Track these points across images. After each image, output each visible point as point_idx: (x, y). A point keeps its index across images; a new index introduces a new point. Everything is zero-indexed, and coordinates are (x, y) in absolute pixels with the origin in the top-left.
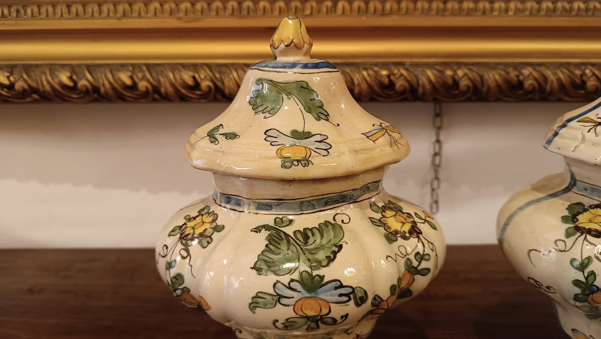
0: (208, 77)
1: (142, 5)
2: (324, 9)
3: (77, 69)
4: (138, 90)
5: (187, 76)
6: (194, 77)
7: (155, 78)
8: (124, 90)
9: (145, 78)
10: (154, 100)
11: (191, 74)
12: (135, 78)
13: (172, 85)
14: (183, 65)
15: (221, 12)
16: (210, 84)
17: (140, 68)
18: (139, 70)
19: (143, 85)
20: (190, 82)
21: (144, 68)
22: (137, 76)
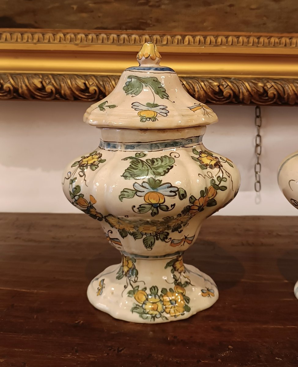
0: (95, 84)
1: (51, 35)
2: (176, 41)
3: (3, 76)
4: (45, 92)
5: (80, 83)
6: (85, 84)
7: (58, 83)
8: (35, 91)
9: (51, 83)
10: (56, 99)
11: (83, 81)
12: (44, 83)
13: (70, 88)
14: (77, 75)
15: (105, 41)
16: (96, 89)
17: (48, 76)
18: (47, 77)
19: (49, 88)
20: (82, 87)
21: (50, 76)
22: (45, 82)
